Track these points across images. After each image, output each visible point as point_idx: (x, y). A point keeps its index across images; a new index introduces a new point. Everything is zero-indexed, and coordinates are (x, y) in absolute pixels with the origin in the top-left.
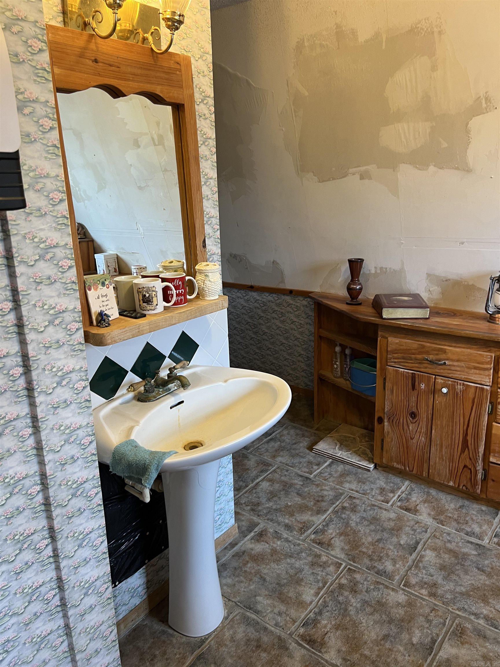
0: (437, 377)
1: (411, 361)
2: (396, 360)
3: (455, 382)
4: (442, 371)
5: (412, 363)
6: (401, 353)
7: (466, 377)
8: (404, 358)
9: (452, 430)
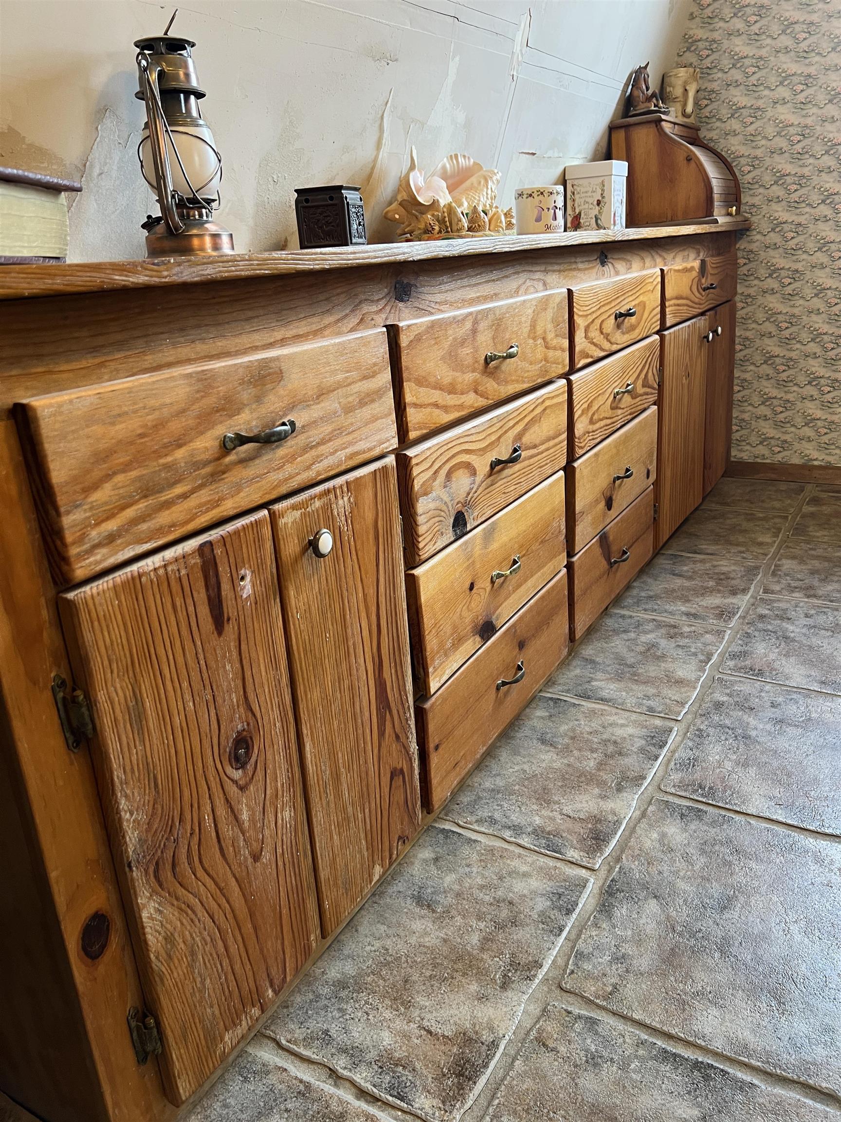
0: (277, 507)
1: (179, 490)
2: (111, 526)
3: (327, 492)
4: (289, 469)
5: (185, 496)
6: (126, 468)
7: (349, 450)
8: (147, 491)
9: (351, 687)
